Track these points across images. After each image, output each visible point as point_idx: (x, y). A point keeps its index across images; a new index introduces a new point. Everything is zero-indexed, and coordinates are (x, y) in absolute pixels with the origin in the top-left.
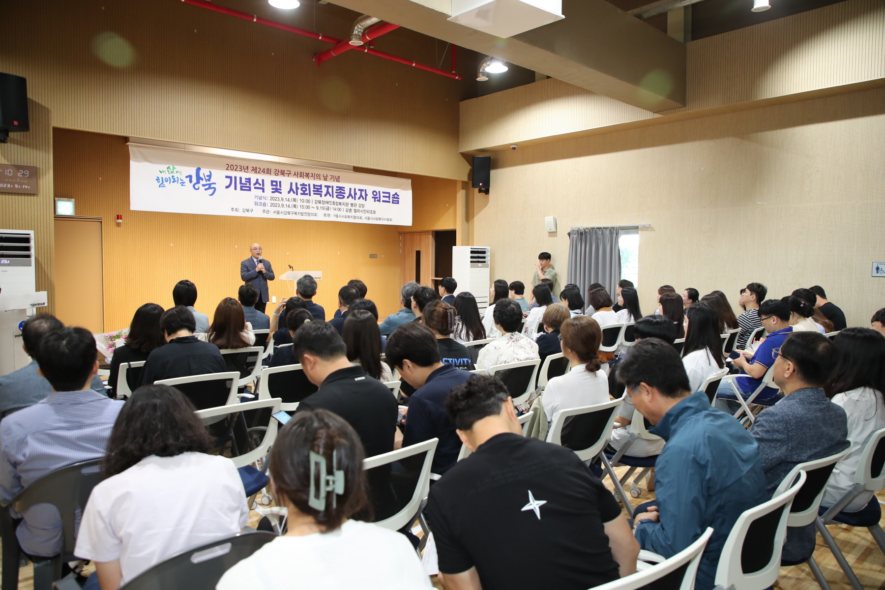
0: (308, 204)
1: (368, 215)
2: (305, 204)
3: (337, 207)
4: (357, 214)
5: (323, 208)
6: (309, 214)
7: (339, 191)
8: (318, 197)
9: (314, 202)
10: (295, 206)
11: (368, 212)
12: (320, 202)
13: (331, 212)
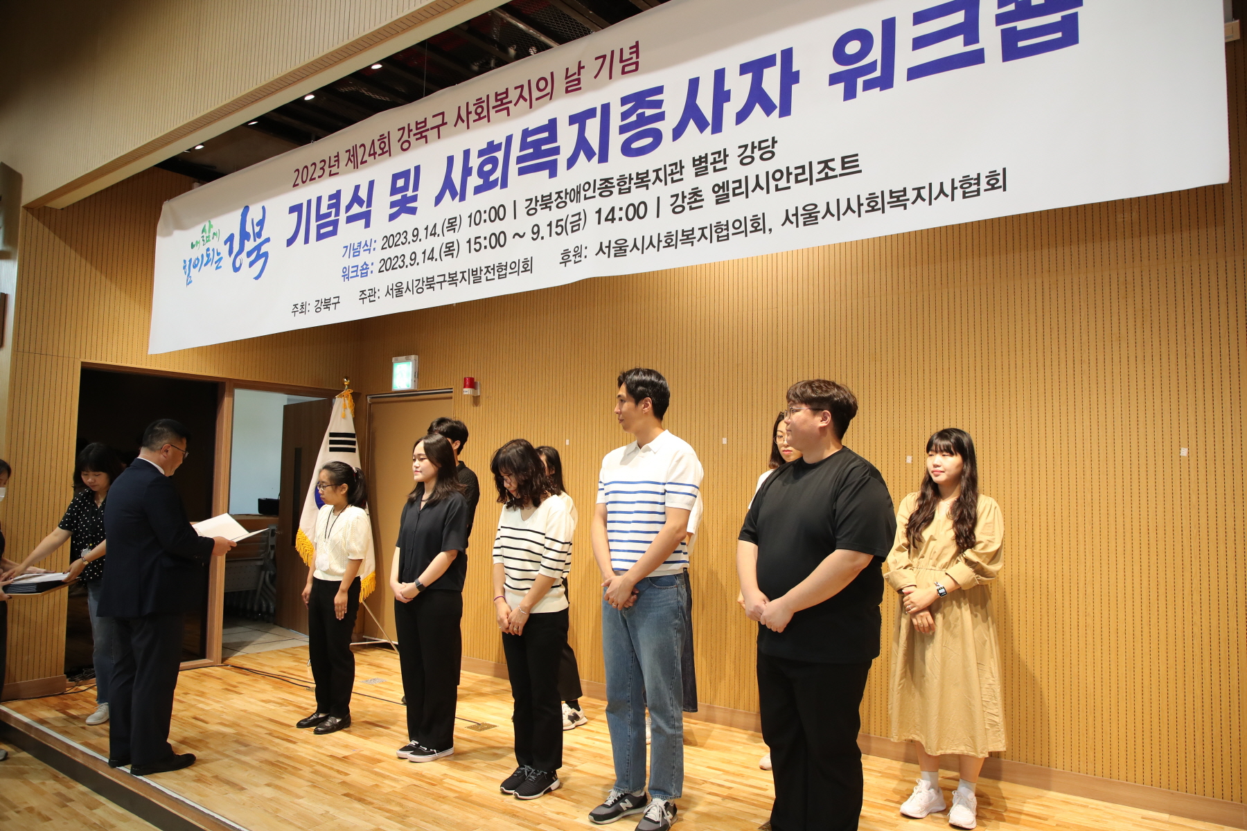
0: (497, 227)
1: (800, 195)
2: (486, 229)
3: (621, 201)
4: (738, 208)
5: (560, 227)
6: (501, 270)
7: (633, 118)
8: (540, 183)
9: (521, 211)
10: (450, 250)
11: (802, 174)
12: (546, 202)
13: (593, 234)
